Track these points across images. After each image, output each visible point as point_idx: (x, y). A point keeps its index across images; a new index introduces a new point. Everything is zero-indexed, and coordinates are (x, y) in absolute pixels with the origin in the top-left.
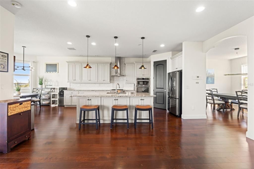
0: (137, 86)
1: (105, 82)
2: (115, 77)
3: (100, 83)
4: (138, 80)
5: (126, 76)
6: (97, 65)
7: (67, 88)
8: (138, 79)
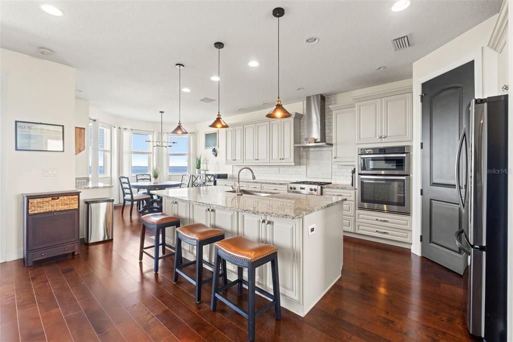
0: (359, 174)
1: (283, 163)
2: (311, 149)
3: (279, 166)
4: (361, 154)
5: (334, 146)
6: (269, 125)
7: (227, 175)
8: (363, 152)
